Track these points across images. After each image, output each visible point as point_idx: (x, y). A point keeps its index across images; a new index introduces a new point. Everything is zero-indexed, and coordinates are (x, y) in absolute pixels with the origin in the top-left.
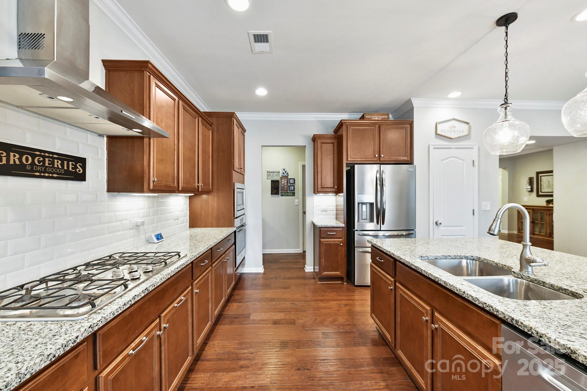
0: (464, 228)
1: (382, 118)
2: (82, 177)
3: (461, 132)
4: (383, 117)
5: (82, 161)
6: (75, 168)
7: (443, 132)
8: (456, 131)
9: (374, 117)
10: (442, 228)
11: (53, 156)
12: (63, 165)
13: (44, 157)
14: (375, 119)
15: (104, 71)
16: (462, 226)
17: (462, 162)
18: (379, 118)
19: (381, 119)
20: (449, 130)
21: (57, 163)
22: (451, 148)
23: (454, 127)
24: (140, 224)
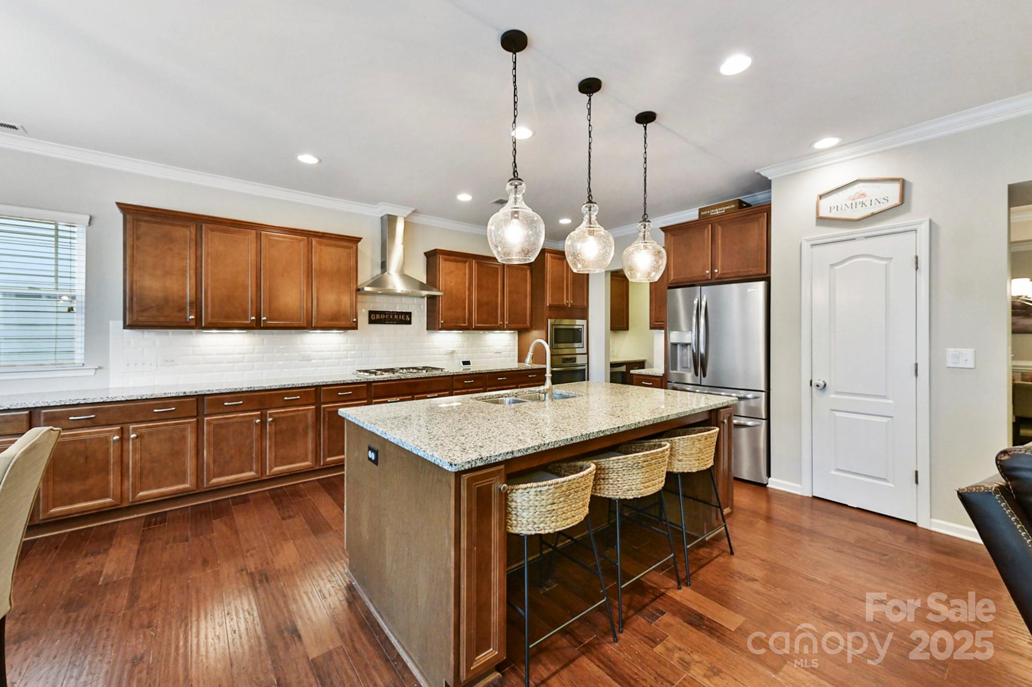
0: (891, 401)
1: (726, 210)
2: (409, 323)
3: (882, 201)
4: (728, 207)
5: (410, 314)
6: (405, 317)
7: (834, 211)
8: (868, 203)
9: (713, 211)
10: (832, 396)
11: (394, 313)
12: (398, 317)
13: (385, 315)
14: (715, 213)
15: (425, 258)
16: (884, 397)
17: (884, 263)
18: (721, 211)
19: (724, 211)
20: (849, 205)
21: (396, 317)
22: (854, 239)
23: (863, 195)
24: (453, 352)
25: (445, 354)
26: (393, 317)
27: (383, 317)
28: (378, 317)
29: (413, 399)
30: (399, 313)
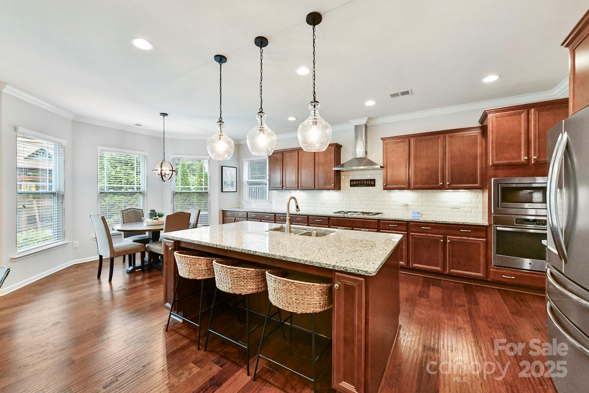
2: (374, 185)
5: (374, 181)
6: (371, 182)
11: (363, 180)
12: (367, 182)
13: (359, 182)
21: (365, 182)
24: (407, 205)
25: (401, 206)
26: (364, 182)
27: (357, 183)
28: (355, 183)
29: (352, 229)
30: (367, 180)
